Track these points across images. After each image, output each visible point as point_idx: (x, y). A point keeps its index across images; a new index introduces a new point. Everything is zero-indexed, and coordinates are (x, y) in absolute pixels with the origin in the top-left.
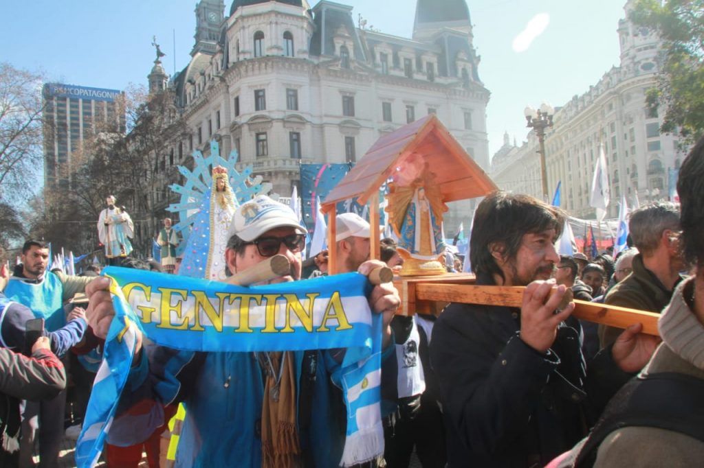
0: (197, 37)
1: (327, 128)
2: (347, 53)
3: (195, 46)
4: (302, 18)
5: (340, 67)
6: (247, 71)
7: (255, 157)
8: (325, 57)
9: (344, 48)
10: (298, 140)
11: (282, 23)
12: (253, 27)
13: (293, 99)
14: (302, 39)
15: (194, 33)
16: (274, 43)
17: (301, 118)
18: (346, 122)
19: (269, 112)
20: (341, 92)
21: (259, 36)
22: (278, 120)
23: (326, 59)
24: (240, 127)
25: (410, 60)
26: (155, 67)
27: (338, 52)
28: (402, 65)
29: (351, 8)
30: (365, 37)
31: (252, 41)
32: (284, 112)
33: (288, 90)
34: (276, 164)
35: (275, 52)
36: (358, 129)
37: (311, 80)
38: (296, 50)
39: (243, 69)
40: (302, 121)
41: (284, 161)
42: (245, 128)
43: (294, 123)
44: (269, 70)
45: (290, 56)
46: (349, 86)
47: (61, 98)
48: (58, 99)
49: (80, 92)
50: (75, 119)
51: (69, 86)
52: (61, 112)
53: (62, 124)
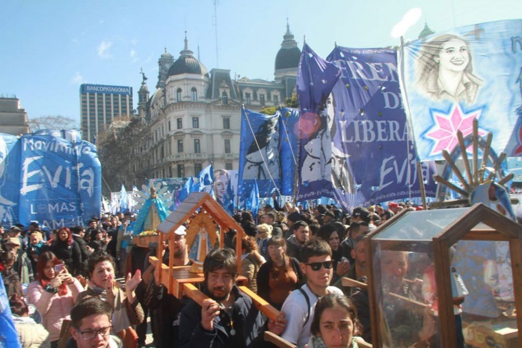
0: (159, 77)
1: (215, 137)
2: (226, 95)
3: (158, 83)
4: (201, 80)
5: (222, 104)
6: (173, 109)
7: (177, 153)
8: (214, 99)
9: (225, 94)
10: (199, 143)
11: (191, 84)
12: (176, 86)
13: (196, 122)
14: (201, 91)
15: (158, 75)
16: (186, 95)
17: (200, 132)
18: (225, 132)
19: (184, 130)
20: (222, 116)
21: (179, 90)
22: (188, 133)
24: (170, 137)
25: (263, 95)
26: (142, 87)
27: (221, 96)
28: (259, 98)
29: (230, 71)
30: (237, 85)
31: (176, 93)
32: (191, 129)
33: (193, 118)
34: (186, 156)
35: (186, 99)
36: (232, 135)
37: (206, 111)
38: (198, 97)
39: (171, 108)
40: (201, 134)
41: (190, 154)
42: (173, 138)
43: (196, 135)
44: (184, 108)
45: (195, 101)
46: (226, 113)
47: (92, 93)
48: (90, 94)
49: (104, 89)
50: (100, 107)
51: (96, 86)
52: (92, 102)
53: (92, 110)
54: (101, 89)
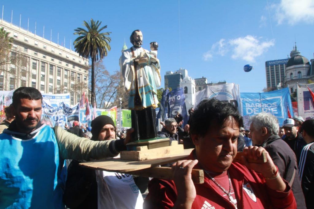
4: (303, 67)
6: (289, 84)
11: (297, 70)
12: (290, 72)
14: (304, 73)
16: (295, 76)
21: (291, 74)
23: (312, 76)
31: (290, 76)
38: (302, 76)
44: (294, 83)
45: (301, 78)
47: (272, 66)
48: (271, 66)
49: (279, 62)
50: (277, 73)
51: (274, 61)
52: (272, 71)
53: (273, 75)
54: (278, 62)
